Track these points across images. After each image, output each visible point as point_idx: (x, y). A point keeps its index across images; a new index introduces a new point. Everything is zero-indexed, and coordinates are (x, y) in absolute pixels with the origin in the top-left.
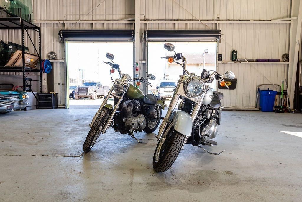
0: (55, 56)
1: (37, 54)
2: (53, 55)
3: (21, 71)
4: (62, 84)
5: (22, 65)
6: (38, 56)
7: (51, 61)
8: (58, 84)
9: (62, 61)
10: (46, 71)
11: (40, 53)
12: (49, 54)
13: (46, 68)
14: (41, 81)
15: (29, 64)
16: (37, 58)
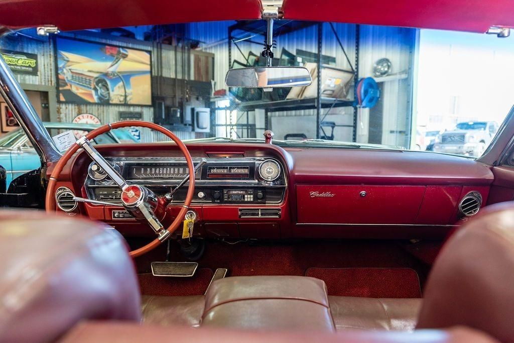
0: (389, 67)
1: (350, 68)
2: (385, 65)
3: (313, 107)
4: (400, 132)
5: (316, 95)
6: (352, 72)
7: (377, 80)
8: (392, 132)
9: (404, 76)
10: (364, 104)
11: (357, 65)
12: (375, 65)
13: (365, 96)
14: (355, 127)
15: (333, 91)
16: (348, 76)
